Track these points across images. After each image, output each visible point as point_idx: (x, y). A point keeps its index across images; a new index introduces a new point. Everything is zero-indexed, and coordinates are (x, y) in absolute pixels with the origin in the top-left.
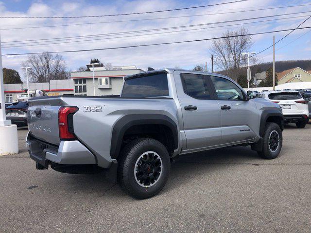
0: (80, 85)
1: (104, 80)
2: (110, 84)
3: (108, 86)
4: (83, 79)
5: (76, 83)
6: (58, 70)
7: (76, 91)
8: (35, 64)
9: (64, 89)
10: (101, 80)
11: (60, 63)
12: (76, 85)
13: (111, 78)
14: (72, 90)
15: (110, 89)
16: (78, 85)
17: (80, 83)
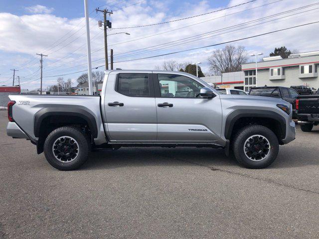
0: (251, 76)
1: (276, 70)
2: (283, 74)
3: (280, 77)
4: (250, 71)
5: (246, 74)
6: (240, 62)
7: (246, 84)
8: (219, 58)
9: (229, 81)
10: (272, 70)
11: (243, 54)
12: (247, 77)
13: (285, 68)
14: (242, 82)
15: (282, 80)
16: (249, 76)
17: (251, 74)
